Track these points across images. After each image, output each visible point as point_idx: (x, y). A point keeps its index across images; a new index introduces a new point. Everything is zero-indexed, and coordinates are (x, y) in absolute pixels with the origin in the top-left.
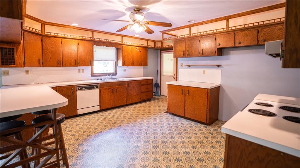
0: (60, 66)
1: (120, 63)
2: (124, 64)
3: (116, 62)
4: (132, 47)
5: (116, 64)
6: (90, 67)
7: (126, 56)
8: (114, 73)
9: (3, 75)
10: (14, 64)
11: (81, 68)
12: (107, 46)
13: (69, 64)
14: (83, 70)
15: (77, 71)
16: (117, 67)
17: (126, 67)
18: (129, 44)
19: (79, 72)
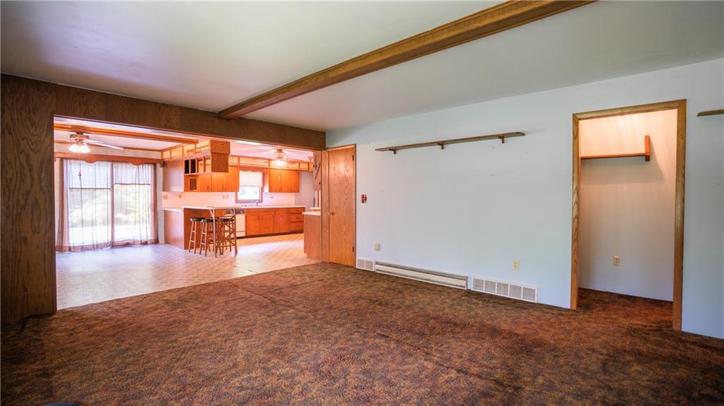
0: (209, 192)
1: (266, 189)
2: (271, 190)
3: (262, 187)
4: (281, 170)
5: (262, 190)
6: (235, 193)
7: (273, 180)
8: (260, 200)
9: (164, 199)
10: (195, 189)
11: (226, 193)
12: (253, 171)
13: (217, 190)
14: (228, 196)
15: (222, 197)
16: (263, 193)
17: (273, 193)
18: (277, 168)
19: (224, 198)
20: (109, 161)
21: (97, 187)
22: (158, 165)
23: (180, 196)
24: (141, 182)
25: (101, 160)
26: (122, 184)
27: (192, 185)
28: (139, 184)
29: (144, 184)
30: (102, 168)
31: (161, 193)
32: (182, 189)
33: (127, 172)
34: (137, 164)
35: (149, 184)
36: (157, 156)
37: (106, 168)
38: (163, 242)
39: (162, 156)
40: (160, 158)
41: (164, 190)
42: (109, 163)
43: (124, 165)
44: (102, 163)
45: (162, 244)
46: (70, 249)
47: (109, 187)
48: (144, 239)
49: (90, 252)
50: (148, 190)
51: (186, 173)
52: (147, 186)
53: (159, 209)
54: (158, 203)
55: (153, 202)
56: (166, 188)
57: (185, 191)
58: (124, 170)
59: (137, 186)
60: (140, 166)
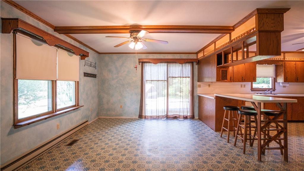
0: (232, 82)
1: (280, 80)
2: (286, 80)
3: (274, 78)
4: (296, 62)
5: (275, 80)
6: (250, 83)
7: (288, 72)
8: (272, 89)
9: (198, 87)
10: (226, 80)
11: (243, 83)
12: (268, 64)
13: (237, 80)
14: (244, 85)
15: (240, 86)
16: (276, 83)
17: (287, 83)
18: (292, 60)
19: (242, 87)
20: (165, 62)
21: (159, 80)
22: (195, 64)
23: (209, 85)
24: (184, 76)
25: (161, 62)
26: (173, 77)
27: (223, 76)
28: (183, 77)
29: (186, 77)
30: (162, 67)
31: (197, 83)
32: (214, 80)
33: (176, 69)
34: (181, 63)
35: (189, 77)
36: (194, 57)
37: (164, 67)
38: (197, 118)
39: (197, 57)
40: (195, 58)
41: (199, 81)
42: (166, 64)
43: (174, 65)
44: (162, 64)
45: (196, 120)
46: (145, 118)
47: (166, 79)
48: (185, 114)
49: (155, 120)
50: (188, 80)
51: (218, 65)
52: (187, 78)
53: (195, 94)
54: (195, 90)
55: (191, 89)
56: (200, 79)
57: (217, 81)
58: (174, 67)
59: (182, 78)
60: (184, 65)
